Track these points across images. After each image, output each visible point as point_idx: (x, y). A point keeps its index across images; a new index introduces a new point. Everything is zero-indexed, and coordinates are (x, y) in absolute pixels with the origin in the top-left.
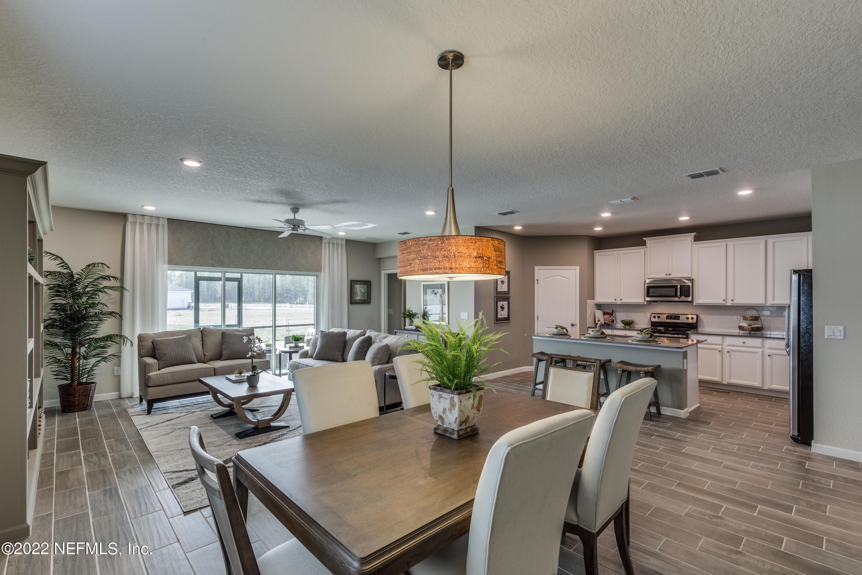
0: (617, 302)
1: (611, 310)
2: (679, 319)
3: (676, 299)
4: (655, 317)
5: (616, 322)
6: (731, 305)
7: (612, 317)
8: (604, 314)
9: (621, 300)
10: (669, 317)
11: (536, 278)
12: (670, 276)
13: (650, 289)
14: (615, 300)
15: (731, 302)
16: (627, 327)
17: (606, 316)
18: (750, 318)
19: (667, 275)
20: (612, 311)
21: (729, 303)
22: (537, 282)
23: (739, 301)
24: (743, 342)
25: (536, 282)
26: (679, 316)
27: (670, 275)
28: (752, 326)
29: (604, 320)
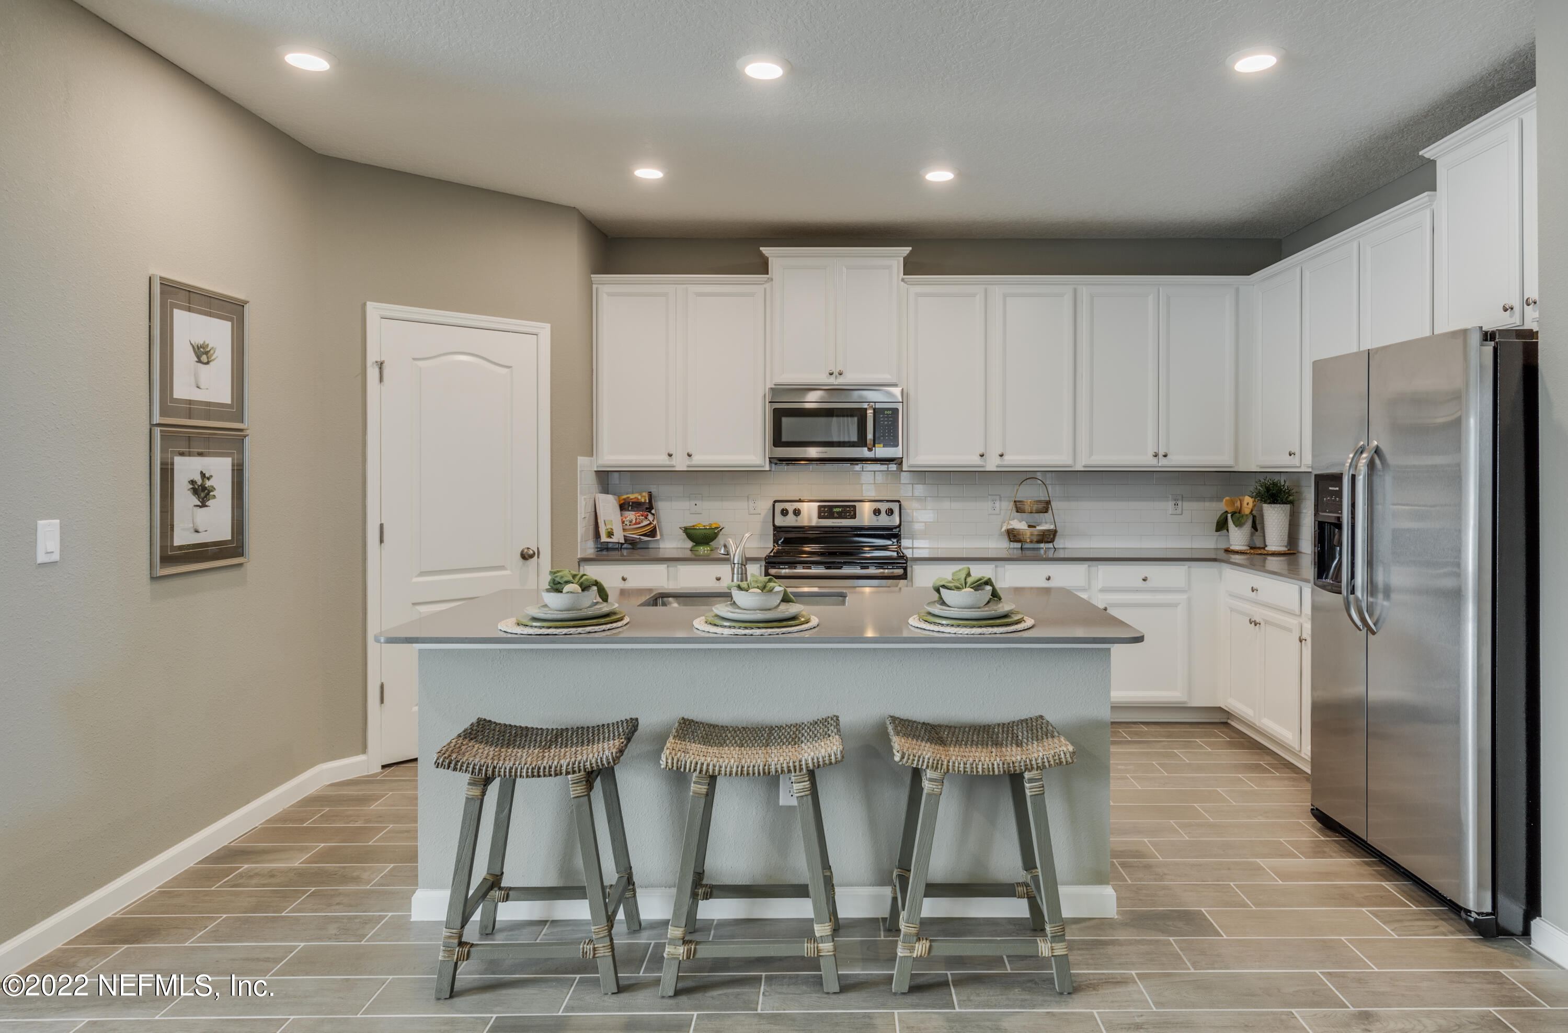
0: (674, 463)
1: (646, 494)
2: (854, 517)
3: (864, 452)
4: (784, 512)
5: (661, 535)
6: (995, 469)
7: (650, 517)
8: (623, 507)
9: (689, 455)
10: (826, 511)
11: (372, 357)
12: (841, 380)
13: (785, 420)
14: (670, 455)
15: (998, 461)
16: (703, 550)
17: (631, 515)
18: (1035, 508)
19: (831, 374)
20: (650, 495)
21: (992, 464)
22: (377, 370)
23: (1017, 459)
24: (1046, 576)
25: (372, 373)
26: (854, 507)
27: (840, 374)
28: (1038, 528)
29: (624, 530)
